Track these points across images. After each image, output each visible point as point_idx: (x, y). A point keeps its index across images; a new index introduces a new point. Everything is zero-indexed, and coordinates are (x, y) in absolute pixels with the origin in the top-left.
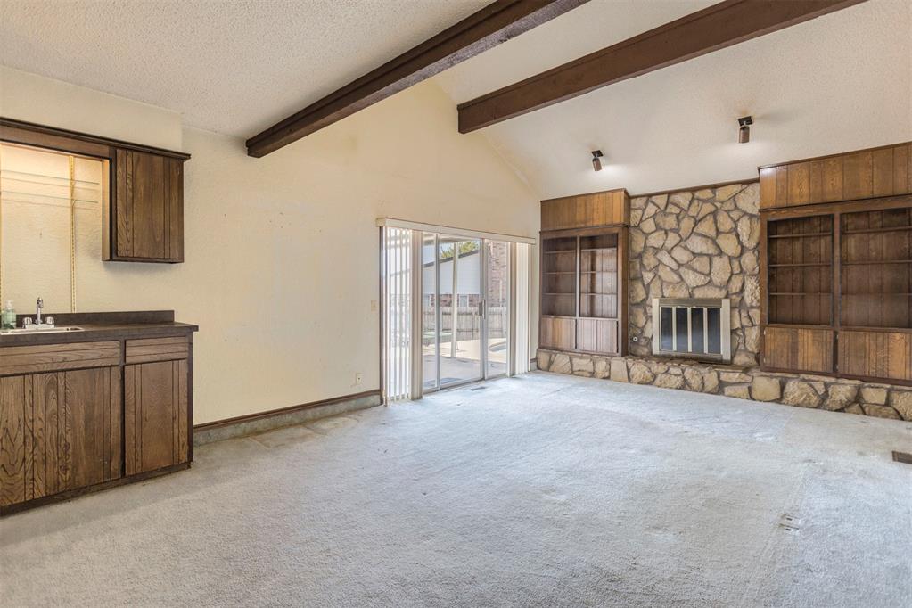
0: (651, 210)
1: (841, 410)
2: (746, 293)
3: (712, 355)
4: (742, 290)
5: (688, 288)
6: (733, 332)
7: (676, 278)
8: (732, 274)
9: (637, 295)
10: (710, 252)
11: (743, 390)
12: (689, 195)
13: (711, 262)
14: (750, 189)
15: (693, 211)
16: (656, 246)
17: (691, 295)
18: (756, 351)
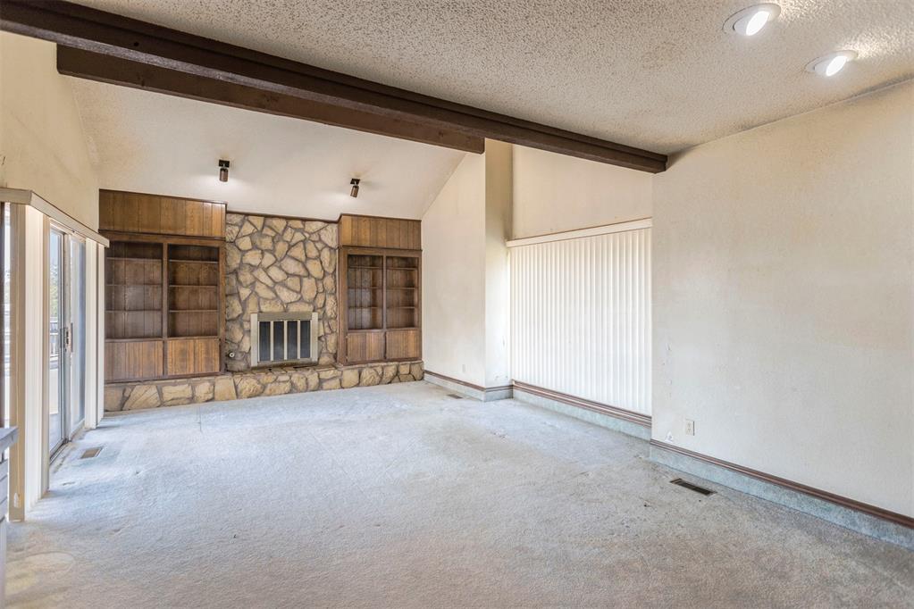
0: (248, 229)
1: (390, 383)
2: (328, 308)
3: (306, 360)
4: (324, 305)
5: (282, 304)
6: (319, 338)
7: (271, 295)
8: (318, 292)
9: (233, 310)
10: (301, 274)
11: (335, 383)
12: (283, 223)
13: (301, 282)
14: (330, 227)
15: (288, 237)
16: (253, 264)
17: (286, 310)
18: (334, 352)
